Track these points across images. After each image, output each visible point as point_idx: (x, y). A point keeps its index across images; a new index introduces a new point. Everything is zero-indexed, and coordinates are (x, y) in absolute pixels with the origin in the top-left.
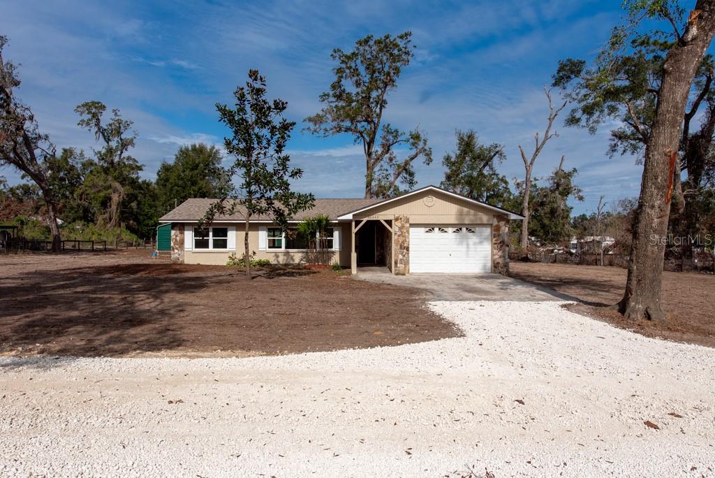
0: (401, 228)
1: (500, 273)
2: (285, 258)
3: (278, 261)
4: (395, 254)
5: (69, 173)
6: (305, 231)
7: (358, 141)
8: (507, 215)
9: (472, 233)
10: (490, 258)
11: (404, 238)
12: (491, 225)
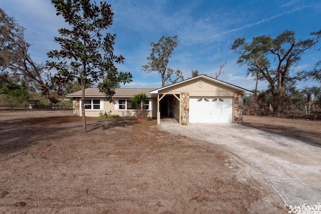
0: (185, 99)
1: (238, 123)
2: (127, 114)
3: (124, 115)
4: (181, 113)
6: (135, 101)
7: (159, 73)
8: (242, 92)
9: (222, 102)
10: (232, 115)
11: (186, 104)
12: (233, 97)
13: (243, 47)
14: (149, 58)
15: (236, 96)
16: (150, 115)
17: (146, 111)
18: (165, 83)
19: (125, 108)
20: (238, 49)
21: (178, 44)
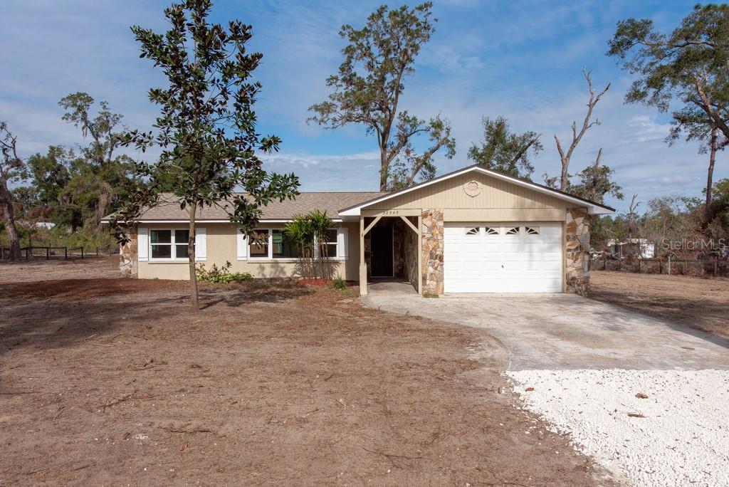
0: (431, 228)
1: (576, 292)
2: (273, 270)
3: (263, 275)
4: (423, 266)
5: (57, 173)
6: (297, 234)
7: (371, 131)
8: (586, 208)
9: (536, 235)
10: (561, 271)
11: (435, 243)
12: (563, 223)
13: (646, 48)
14: (336, 79)
15: (569, 218)
16: (341, 273)
17: (329, 262)
18: (392, 163)
19: (266, 254)
20: (630, 54)
21: (434, 31)
